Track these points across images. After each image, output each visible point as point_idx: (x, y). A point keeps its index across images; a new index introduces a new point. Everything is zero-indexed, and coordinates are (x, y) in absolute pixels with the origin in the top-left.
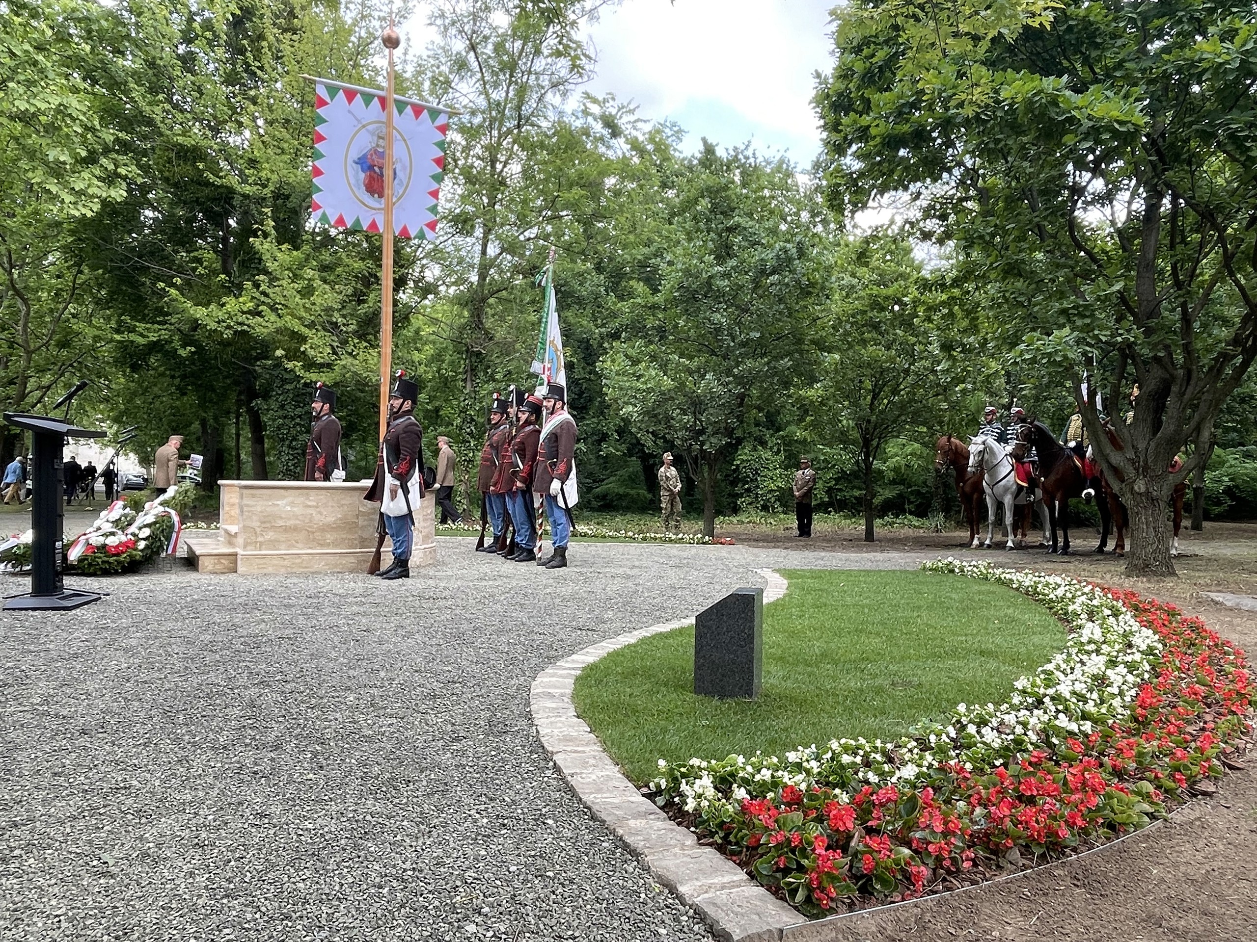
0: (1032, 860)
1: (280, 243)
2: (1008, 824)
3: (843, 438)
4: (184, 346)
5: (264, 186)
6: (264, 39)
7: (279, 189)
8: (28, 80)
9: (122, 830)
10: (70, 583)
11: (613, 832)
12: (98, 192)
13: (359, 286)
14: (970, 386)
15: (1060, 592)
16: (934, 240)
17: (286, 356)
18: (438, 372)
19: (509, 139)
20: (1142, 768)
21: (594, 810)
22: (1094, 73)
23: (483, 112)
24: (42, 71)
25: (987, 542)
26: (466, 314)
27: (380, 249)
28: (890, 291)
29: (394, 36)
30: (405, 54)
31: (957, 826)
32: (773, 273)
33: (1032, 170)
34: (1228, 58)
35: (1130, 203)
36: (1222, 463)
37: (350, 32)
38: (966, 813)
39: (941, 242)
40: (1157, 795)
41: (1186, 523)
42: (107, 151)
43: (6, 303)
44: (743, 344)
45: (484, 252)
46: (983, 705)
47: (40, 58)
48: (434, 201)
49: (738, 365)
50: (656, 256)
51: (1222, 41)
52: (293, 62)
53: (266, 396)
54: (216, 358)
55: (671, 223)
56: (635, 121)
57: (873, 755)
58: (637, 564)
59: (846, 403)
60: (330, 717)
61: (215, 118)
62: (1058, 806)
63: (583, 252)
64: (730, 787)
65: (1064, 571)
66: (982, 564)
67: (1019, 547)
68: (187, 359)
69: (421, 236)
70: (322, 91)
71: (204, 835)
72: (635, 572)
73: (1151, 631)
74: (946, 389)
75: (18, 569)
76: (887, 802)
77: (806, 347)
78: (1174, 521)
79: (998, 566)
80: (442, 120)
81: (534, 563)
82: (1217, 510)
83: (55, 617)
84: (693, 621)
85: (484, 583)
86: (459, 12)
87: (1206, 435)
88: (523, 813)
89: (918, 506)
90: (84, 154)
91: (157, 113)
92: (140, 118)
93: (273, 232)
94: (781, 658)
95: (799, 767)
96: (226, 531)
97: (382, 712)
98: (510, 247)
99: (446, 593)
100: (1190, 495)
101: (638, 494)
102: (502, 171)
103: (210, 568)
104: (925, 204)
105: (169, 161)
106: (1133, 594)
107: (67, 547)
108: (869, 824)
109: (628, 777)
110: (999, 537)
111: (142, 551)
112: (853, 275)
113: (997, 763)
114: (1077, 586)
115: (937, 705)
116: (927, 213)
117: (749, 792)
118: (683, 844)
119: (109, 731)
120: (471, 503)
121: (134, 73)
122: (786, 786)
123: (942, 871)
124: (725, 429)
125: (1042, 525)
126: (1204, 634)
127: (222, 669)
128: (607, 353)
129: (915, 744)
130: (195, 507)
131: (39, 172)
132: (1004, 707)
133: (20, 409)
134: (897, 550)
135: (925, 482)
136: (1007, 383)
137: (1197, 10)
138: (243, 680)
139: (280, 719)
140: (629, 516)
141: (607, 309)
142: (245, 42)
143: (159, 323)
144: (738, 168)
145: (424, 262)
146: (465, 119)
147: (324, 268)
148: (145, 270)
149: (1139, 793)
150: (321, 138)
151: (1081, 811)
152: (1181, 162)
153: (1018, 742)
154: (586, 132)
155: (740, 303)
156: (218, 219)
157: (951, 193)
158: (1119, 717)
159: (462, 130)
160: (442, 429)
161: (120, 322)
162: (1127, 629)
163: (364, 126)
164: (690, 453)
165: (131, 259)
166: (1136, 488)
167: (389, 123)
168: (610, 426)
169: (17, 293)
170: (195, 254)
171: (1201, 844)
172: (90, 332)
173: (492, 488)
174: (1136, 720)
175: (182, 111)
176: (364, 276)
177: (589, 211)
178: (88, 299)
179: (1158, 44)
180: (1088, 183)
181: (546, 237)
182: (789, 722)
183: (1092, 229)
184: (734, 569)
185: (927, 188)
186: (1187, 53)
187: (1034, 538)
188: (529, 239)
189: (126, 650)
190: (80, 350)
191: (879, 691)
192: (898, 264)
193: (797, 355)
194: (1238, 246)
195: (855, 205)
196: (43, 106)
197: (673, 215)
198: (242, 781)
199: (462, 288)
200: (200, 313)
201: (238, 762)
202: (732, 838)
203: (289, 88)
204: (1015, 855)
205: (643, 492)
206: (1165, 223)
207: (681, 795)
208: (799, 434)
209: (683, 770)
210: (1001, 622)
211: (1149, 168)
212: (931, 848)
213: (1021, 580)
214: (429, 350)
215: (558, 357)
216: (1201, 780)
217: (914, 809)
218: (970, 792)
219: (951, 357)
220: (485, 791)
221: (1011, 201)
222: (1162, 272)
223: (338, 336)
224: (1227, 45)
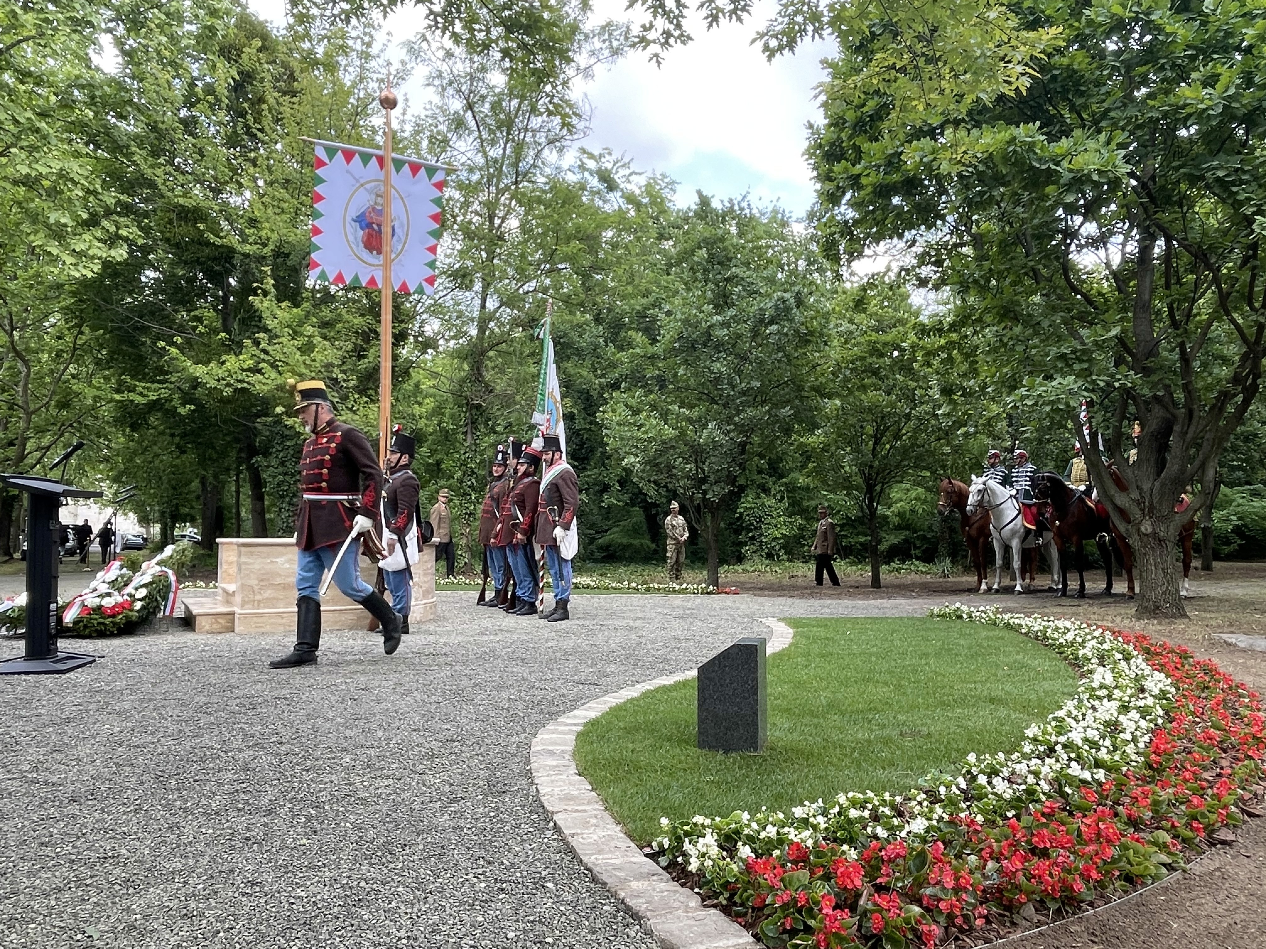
0: (1047, 916)
1: (279, 301)
2: (1021, 879)
3: (846, 485)
4: (183, 405)
5: (265, 245)
6: (264, 102)
7: (279, 247)
8: (31, 146)
9: (108, 901)
10: (64, 645)
11: (615, 895)
12: (99, 253)
13: (359, 341)
14: (972, 430)
15: (1070, 636)
16: (930, 286)
17: (286, 413)
18: (439, 425)
19: (507, 195)
20: (1158, 817)
21: (595, 872)
22: (1082, 119)
23: (481, 169)
24: (45, 137)
25: (995, 586)
26: (466, 367)
27: (379, 304)
28: (888, 338)
29: (391, 96)
30: (404, 114)
31: (968, 882)
32: (772, 322)
33: (1026, 215)
34: (1211, 103)
35: (1124, 245)
36: (1230, 502)
37: (349, 93)
38: (977, 868)
39: (937, 288)
40: (1174, 845)
41: (1196, 563)
42: (108, 213)
43: (6, 365)
44: (743, 393)
45: (483, 306)
46: (993, 755)
47: (43, 125)
48: (432, 257)
49: (738, 413)
50: (654, 306)
51: (1205, 87)
52: (293, 124)
53: (266, 454)
54: (216, 416)
55: (668, 274)
56: (631, 174)
57: (881, 809)
58: (640, 615)
59: (849, 449)
60: (326, 780)
61: (216, 179)
62: (1072, 858)
63: (581, 304)
64: (735, 846)
65: (1073, 614)
66: (990, 609)
67: (1028, 591)
68: (187, 416)
69: (420, 291)
70: (320, 153)
71: (193, 906)
72: (638, 623)
73: (1162, 675)
74: (947, 434)
75: (12, 633)
76: (896, 857)
77: (806, 394)
78: (1184, 562)
79: (1006, 611)
80: (439, 177)
81: (536, 616)
82: (1226, 549)
83: (48, 680)
84: (694, 673)
85: (485, 638)
86: (456, 72)
87: (1210, 474)
88: (522, 877)
89: (924, 552)
90: (85, 216)
91: (158, 175)
92: (142, 181)
93: (273, 290)
94: (787, 710)
95: (805, 822)
96: (224, 591)
97: (378, 773)
98: (509, 301)
99: (447, 649)
100: (1198, 535)
101: (642, 545)
102: (500, 226)
103: (207, 627)
104: (920, 250)
105: (170, 222)
106: (1144, 637)
107: (62, 609)
108: (878, 881)
109: (630, 837)
110: (1007, 582)
111: (138, 611)
112: (851, 322)
113: (1009, 815)
114: (1087, 630)
115: (947, 756)
116: (922, 259)
117: (754, 850)
118: (687, 906)
119: (99, 798)
120: (473, 556)
121: (135, 137)
122: (792, 843)
123: (954, 929)
124: (727, 476)
125: (1049, 567)
126: (1217, 677)
127: (216, 732)
128: (607, 403)
129: (924, 796)
130: (194, 566)
131: (41, 234)
132: (1015, 756)
133: (20, 469)
134: (903, 596)
135: (930, 528)
136: (1009, 426)
137: (1179, 58)
138: (237, 742)
139: (274, 783)
140: (632, 567)
141: (606, 360)
142: (245, 105)
143: (159, 382)
144: (733, 219)
145: (424, 316)
146: (463, 176)
147: (325, 325)
148: (145, 330)
149: (1155, 844)
150: (319, 198)
151: (1096, 863)
152: (1173, 204)
153: (1030, 792)
154: (583, 187)
155: (740, 351)
156: (218, 279)
157: (945, 239)
158: (1133, 764)
159: (460, 186)
160: (442, 482)
161: (120, 383)
162: (1139, 673)
163: (362, 185)
164: (692, 501)
165: (132, 319)
166: (1143, 529)
167: (386, 181)
168: (612, 477)
169: (18, 354)
170: (196, 313)
171: (1221, 896)
172: (90, 393)
173: (492, 540)
174: (1150, 767)
175: (183, 173)
176: (364, 331)
177: (587, 264)
178: (88, 359)
179: (1144, 90)
180: (1080, 227)
181: (545, 291)
182: (795, 777)
183: (1087, 273)
184: (739, 619)
185: (921, 235)
186: (1172, 99)
187: (1042, 581)
188: (528, 292)
189: (119, 714)
190: (80, 409)
191: (887, 742)
192: (895, 310)
193: (797, 402)
194: (1233, 286)
195: (851, 254)
196: (44, 171)
197: (670, 265)
198: (233, 847)
199: (461, 341)
200: (199, 371)
201: (231, 828)
202: (737, 899)
203: (289, 149)
204: (1029, 910)
205: (647, 541)
206: (1160, 264)
207: (685, 854)
208: (802, 480)
209: (686, 828)
210: (1010, 669)
211: (1141, 210)
212: (942, 905)
213: (1030, 624)
214: (430, 403)
215: (557, 408)
216: (1219, 829)
217: (923, 864)
218: (981, 846)
219: (952, 402)
220: (483, 853)
221: (1005, 246)
222: (1159, 313)
223: (338, 392)
224: (1210, 90)
